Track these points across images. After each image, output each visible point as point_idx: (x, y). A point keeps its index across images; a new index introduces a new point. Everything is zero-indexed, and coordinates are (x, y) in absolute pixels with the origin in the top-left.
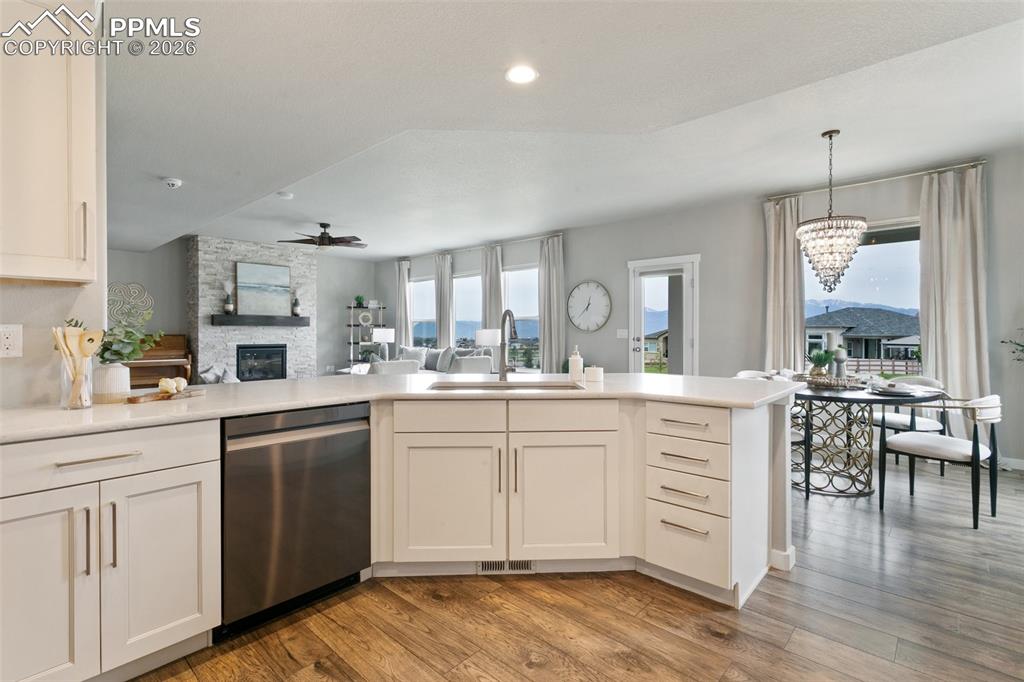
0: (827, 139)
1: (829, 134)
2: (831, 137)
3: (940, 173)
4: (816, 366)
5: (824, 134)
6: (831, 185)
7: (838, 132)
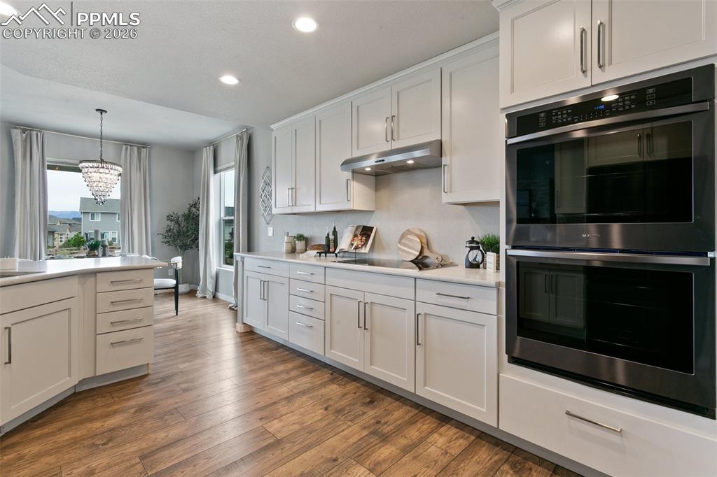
0: (99, 113)
1: (102, 111)
2: (101, 114)
3: (131, 146)
4: (90, 250)
5: (97, 110)
6: (101, 138)
7: (106, 112)
